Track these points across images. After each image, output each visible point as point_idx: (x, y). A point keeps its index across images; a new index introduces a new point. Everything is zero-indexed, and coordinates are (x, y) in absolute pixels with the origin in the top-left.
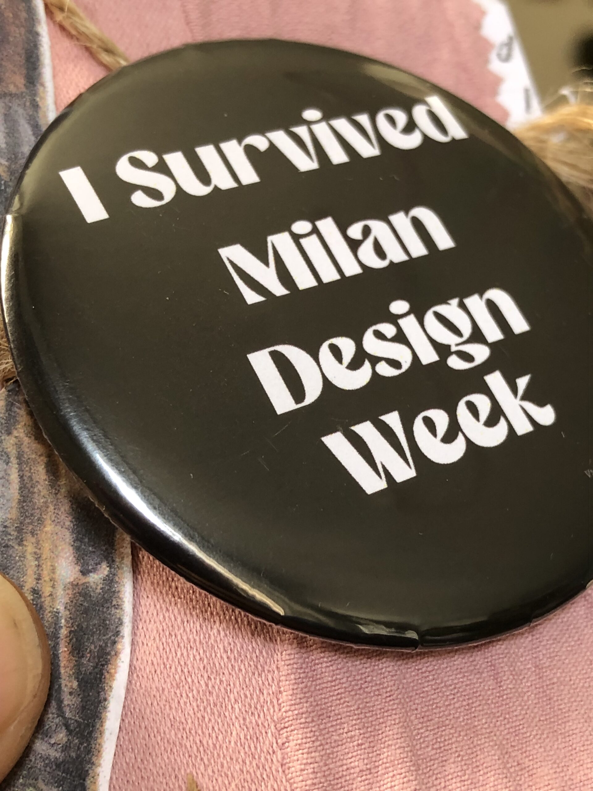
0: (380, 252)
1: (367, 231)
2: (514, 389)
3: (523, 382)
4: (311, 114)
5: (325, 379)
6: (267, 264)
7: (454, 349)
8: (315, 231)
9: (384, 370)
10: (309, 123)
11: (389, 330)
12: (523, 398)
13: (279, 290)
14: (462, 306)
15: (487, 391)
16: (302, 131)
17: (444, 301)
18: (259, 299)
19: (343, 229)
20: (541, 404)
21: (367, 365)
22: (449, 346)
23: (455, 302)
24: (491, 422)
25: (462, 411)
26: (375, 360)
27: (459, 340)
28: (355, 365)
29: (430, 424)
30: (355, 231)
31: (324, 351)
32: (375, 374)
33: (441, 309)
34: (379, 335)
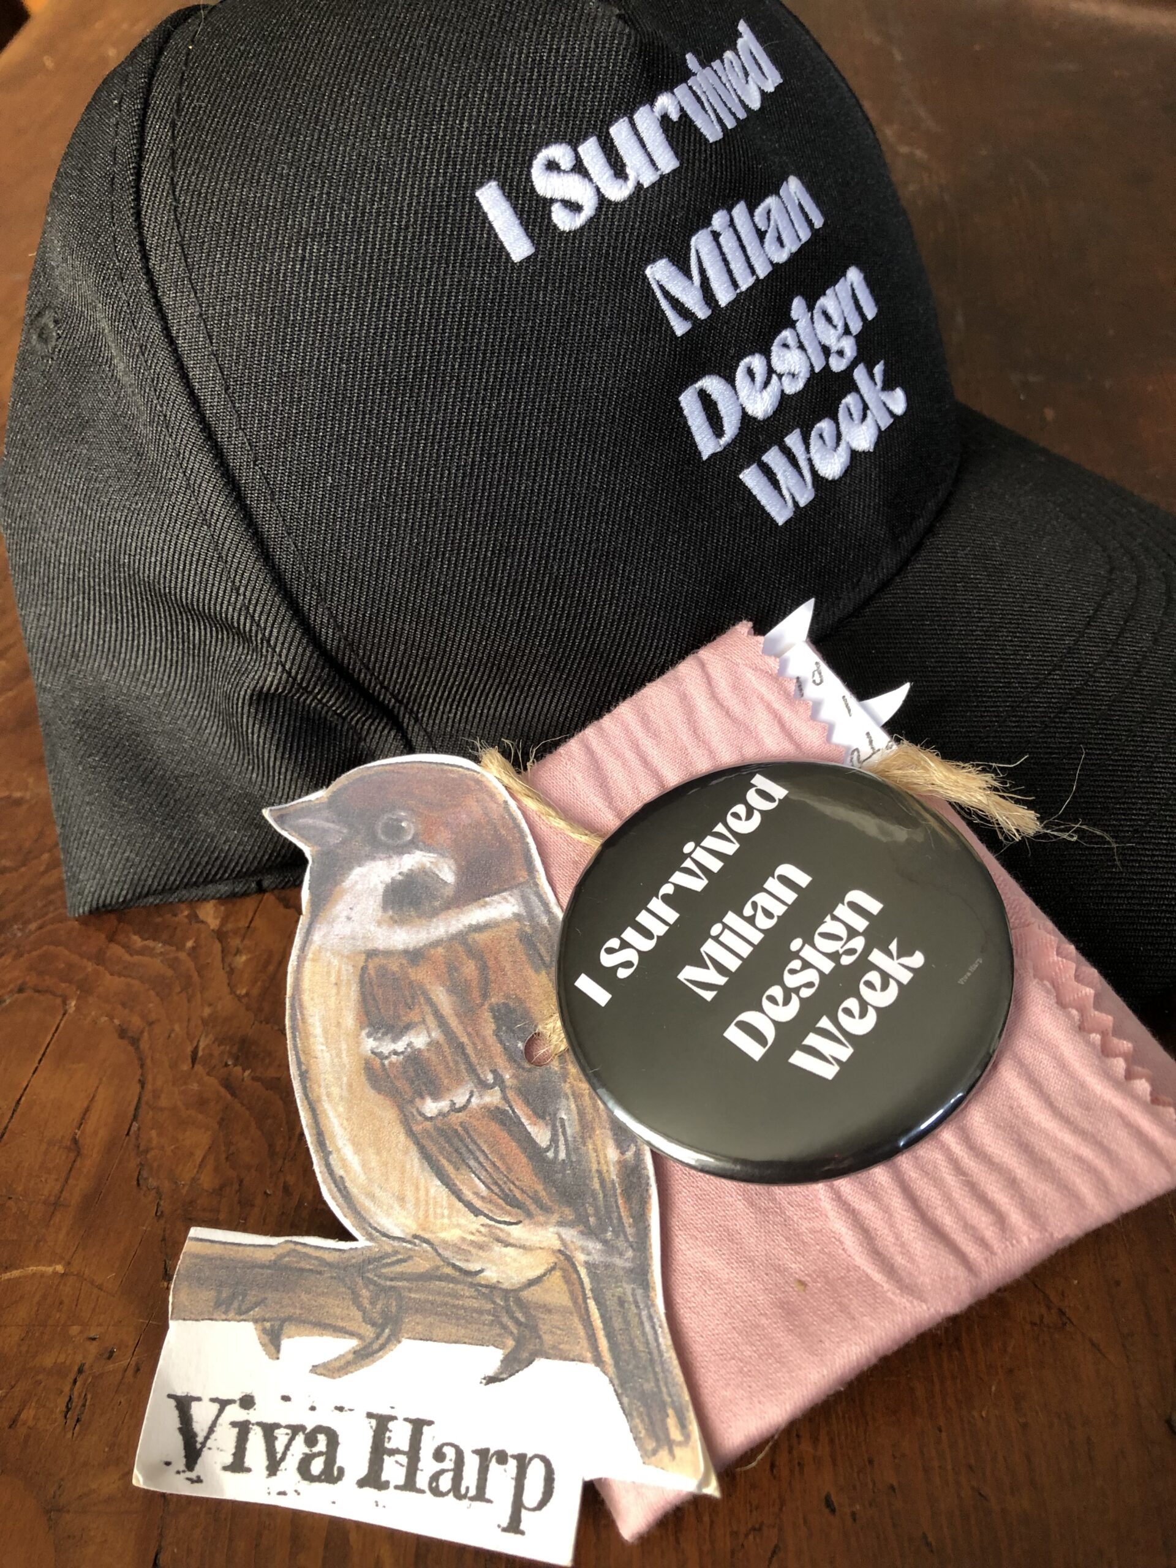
0: (768, 914)
1: (755, 905)
2: (889, 954)
3: (893, 947)
4: (688, 847)
5: (774, 1021)
6: (707, 967)
7: (841, 951)
8: (726, 926)
9: (806, 993)
10: (689, 855)
11: (796, 964)
12: (898, 957)
13: (721, 980)
14: (835, 918)
15: (874, 967)
16: (688, 864)
17: (822, 922)
18: (714, 993)
19: (740, 913)
20: (911, 954)
21: (794, 996)
22: (837, 952)
23: (828, 918)
24: (885, 986)
25: (864, 990)
26: (797, 990)
27: (842, 943)
28: (787, 1001)
29: (848, 1012)
30: (748, 911)
31: (766, 1004)
32: (801, 999)
33: (822, 929)
34: (793, 972)
